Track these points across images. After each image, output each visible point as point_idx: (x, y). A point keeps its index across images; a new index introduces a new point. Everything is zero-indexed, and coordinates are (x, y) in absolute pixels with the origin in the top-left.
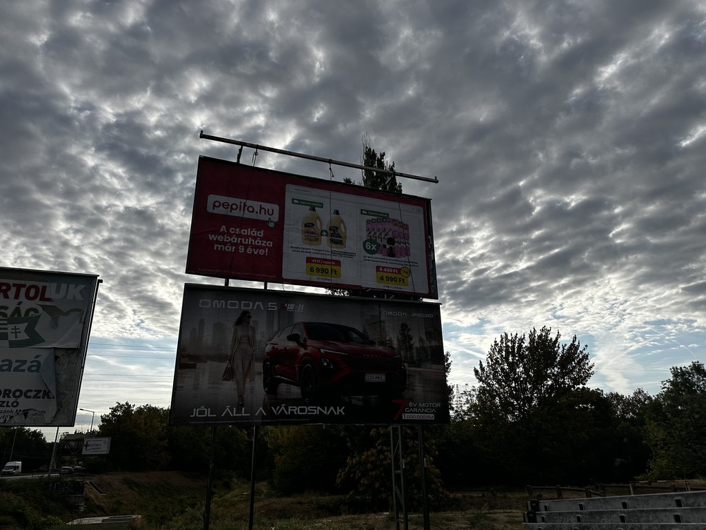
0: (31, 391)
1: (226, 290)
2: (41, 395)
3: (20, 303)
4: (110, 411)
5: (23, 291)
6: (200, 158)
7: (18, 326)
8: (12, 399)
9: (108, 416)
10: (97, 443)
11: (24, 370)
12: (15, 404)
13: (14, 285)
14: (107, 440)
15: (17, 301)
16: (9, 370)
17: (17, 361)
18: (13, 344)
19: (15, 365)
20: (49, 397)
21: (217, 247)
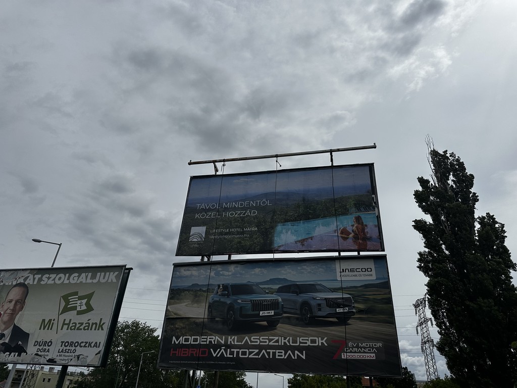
6: (190, 178)
7: (83, 301)
11: (81, 329)
12: (74, 351)
16: (74, 329)
18: (80, 313)
20: (91, 347)
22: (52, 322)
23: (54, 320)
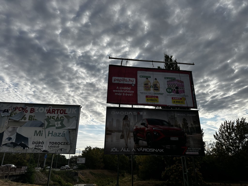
0: (62, 143)
1: (119, 108)
2: (65, 144)
3: (58, 115)
4: (85, 149)
5: (59, 111)
6: (109, 65)
7: (58, 122)
8: (57, 145)
9: (84, 151)
10: (81, 159)
11: (60, 136)
12: (58, 147)
13: (57, 110)
14: (84, 158)
15: (58, 114)
16: (56, 136)
17: (58, 133)
18: (57, 128)
19: (58, 134)
20: (68, 145)
21: (116, 94)
22: (41, 132)
23: (42, 131)
